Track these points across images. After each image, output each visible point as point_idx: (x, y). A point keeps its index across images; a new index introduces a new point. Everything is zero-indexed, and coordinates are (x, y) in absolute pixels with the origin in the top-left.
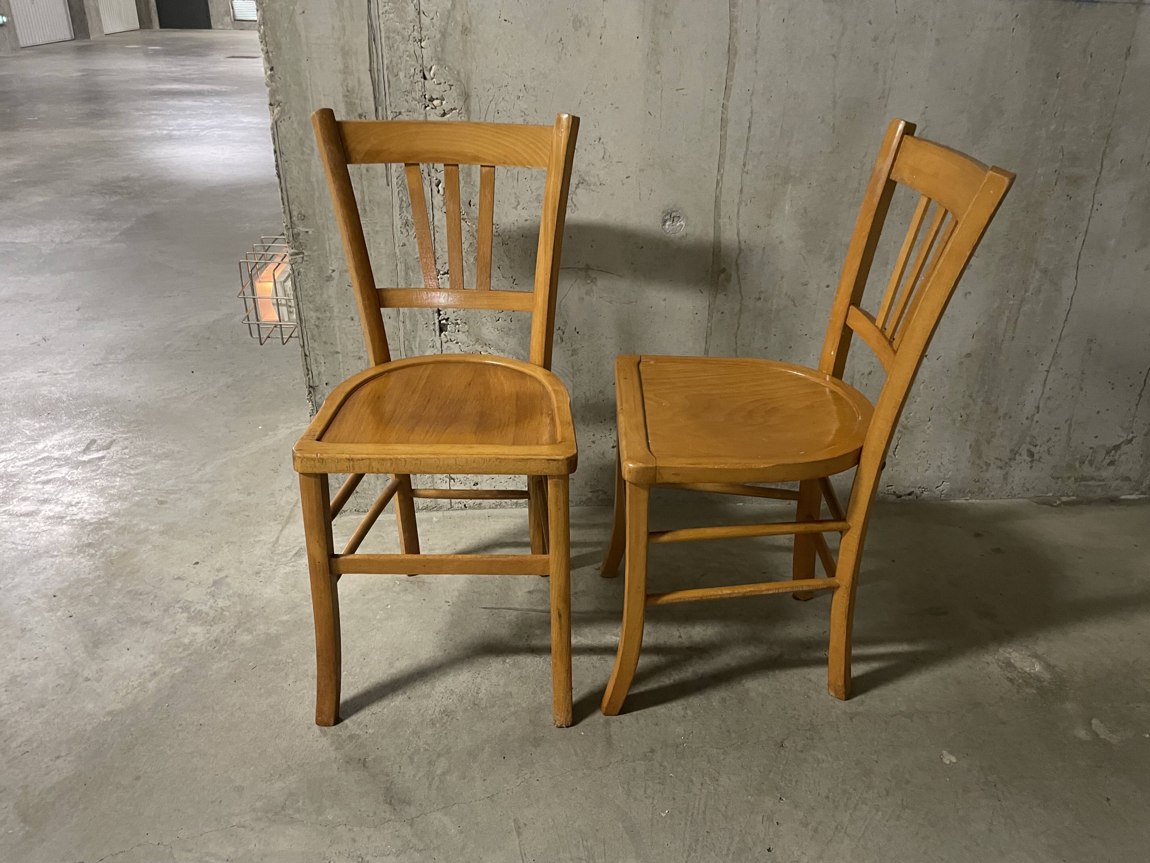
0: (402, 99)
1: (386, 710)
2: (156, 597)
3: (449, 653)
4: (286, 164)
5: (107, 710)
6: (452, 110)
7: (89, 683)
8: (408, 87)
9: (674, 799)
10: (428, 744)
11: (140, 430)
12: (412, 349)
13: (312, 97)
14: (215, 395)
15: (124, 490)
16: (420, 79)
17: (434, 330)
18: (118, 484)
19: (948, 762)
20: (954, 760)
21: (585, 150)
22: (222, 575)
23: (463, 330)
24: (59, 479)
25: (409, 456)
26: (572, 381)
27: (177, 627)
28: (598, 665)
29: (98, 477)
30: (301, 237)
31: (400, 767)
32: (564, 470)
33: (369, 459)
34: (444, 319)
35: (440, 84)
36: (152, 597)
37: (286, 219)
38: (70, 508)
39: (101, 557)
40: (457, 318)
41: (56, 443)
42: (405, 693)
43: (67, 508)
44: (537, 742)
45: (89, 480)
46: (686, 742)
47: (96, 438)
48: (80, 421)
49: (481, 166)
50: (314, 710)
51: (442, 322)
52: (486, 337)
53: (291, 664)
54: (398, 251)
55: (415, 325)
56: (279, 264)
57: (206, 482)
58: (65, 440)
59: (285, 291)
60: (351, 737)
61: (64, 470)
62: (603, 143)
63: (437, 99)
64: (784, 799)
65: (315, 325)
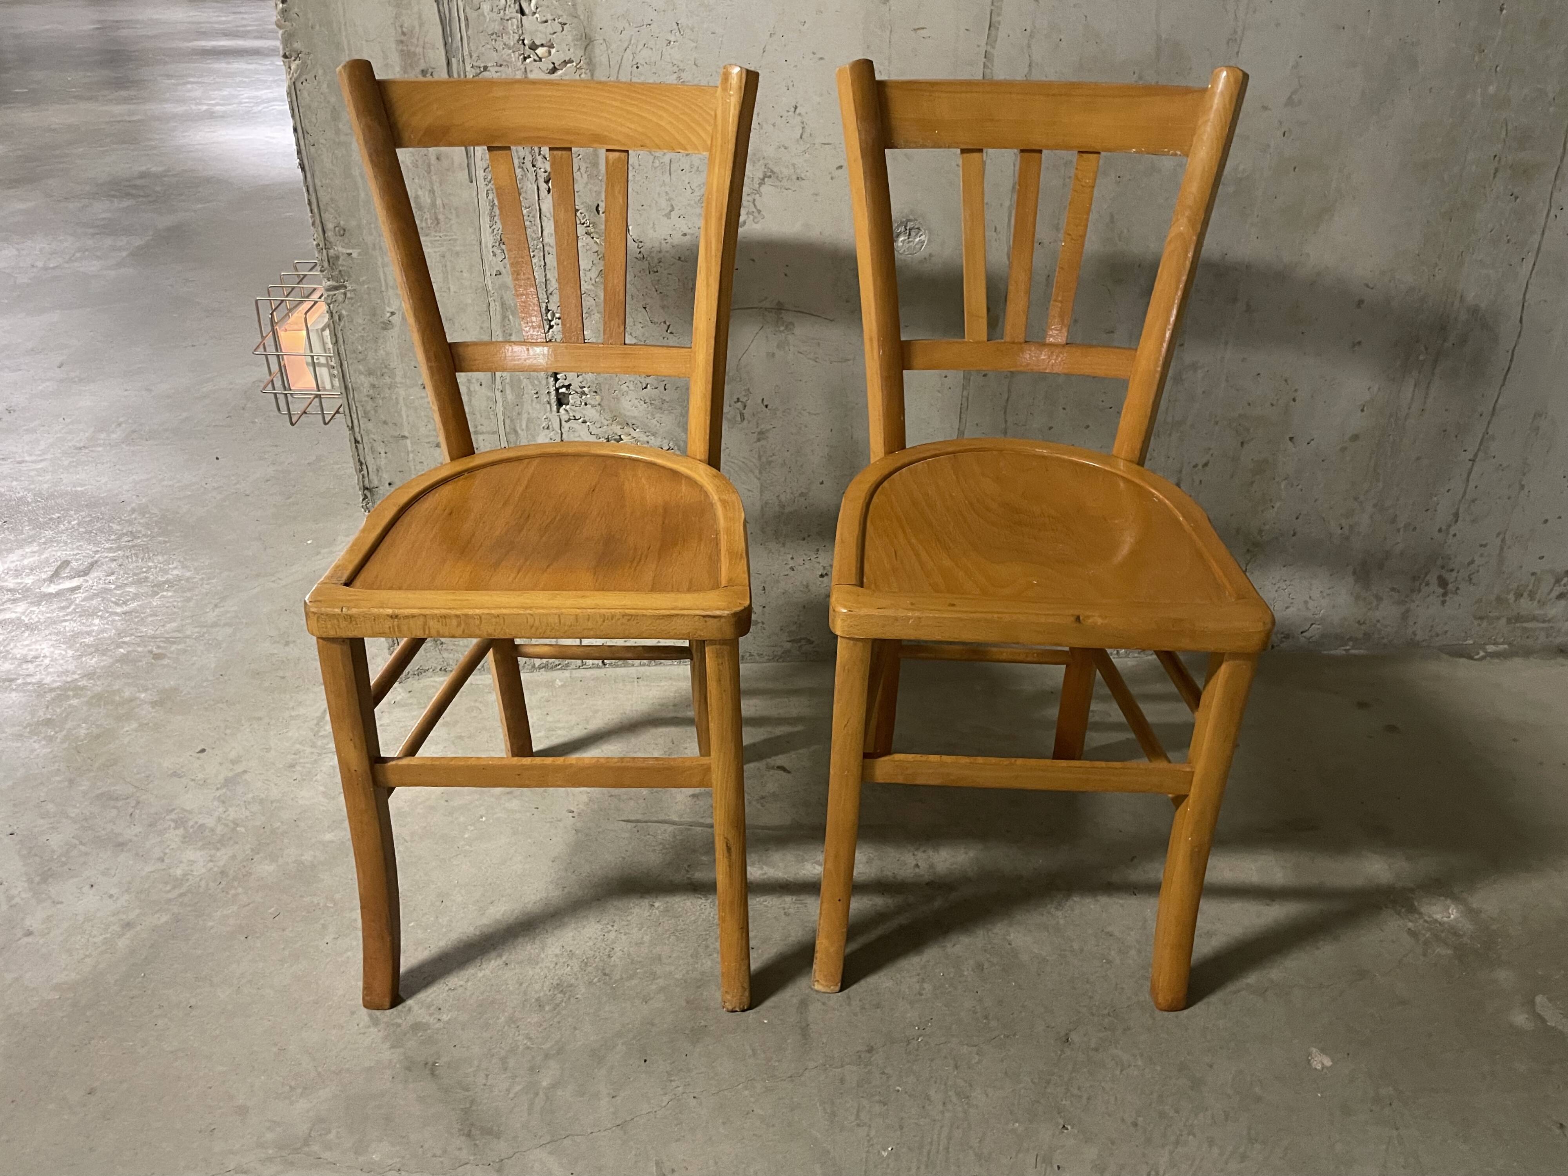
0: (489, 46)
1: (469, 984)
2: (138, 803)
3: (569, 893)
4: (312, 149)
5: (55, 981)
6: (565, 63)
7: (29, 939)
8: (496, 27)
9: (901, 1128)
10: (530, 1039)
11: (133, 546)
12: (516, 432)
13: (349, 44)
14: (248, 493)
15: (104, 638)
16: (515, 14)
17: (549, 403)
18: (96, 628)
19: (1319, 1067)
20: (1328, 1062)
21: (774, 125)
22: (239, 768)
23: (593, 403)
24: (11, 622)
25: (486, 611)
26: (759, 479)
27: (167, 851)
28: (792, 911)
29: (69, 617)
30: (340, 262)
31: (487, 1076)
32: (729, 632)
33: (425, 616)
34: (563, 386)
35: (546, 22)
36: (133, 803)
37: (317, 233)
38: (24, 666)
39: (63, 742)
40: (584, 384)
41: (12, 566)
42: (500, 956)
43: (20, 665)
44: (696, 1034)
45: (55, 623)
46: (920, 1036)
47: (69, 558)
48: (49, 533)
49: (608, 150)
50: (361, 984)
51: (560, 391)
52: (628, 414)
53: (332, 910)
54: (490, 282)
55: (520, 395)
56: (316, 302)
57: (225, 625)
58: (26, 562)
59: (324, 344)
60: (416, 1027)
61: (21, 607)
62: (800, 114)
63: (542, 45)
64: (1069, 1127)
65: (368, 396)
